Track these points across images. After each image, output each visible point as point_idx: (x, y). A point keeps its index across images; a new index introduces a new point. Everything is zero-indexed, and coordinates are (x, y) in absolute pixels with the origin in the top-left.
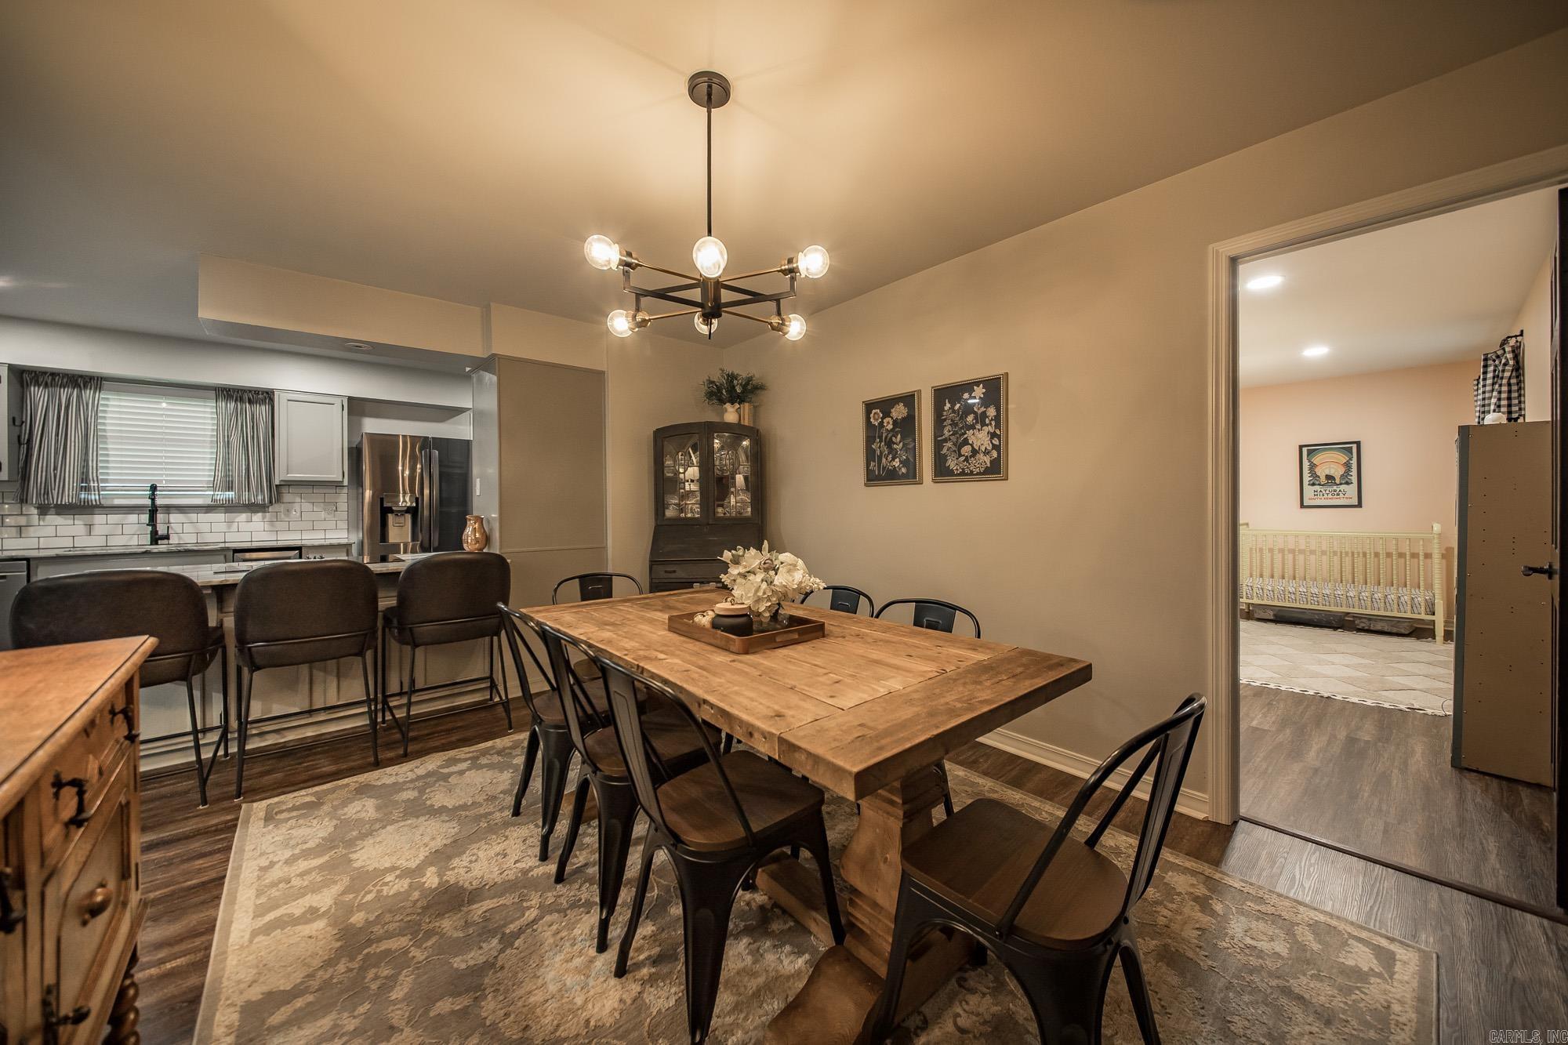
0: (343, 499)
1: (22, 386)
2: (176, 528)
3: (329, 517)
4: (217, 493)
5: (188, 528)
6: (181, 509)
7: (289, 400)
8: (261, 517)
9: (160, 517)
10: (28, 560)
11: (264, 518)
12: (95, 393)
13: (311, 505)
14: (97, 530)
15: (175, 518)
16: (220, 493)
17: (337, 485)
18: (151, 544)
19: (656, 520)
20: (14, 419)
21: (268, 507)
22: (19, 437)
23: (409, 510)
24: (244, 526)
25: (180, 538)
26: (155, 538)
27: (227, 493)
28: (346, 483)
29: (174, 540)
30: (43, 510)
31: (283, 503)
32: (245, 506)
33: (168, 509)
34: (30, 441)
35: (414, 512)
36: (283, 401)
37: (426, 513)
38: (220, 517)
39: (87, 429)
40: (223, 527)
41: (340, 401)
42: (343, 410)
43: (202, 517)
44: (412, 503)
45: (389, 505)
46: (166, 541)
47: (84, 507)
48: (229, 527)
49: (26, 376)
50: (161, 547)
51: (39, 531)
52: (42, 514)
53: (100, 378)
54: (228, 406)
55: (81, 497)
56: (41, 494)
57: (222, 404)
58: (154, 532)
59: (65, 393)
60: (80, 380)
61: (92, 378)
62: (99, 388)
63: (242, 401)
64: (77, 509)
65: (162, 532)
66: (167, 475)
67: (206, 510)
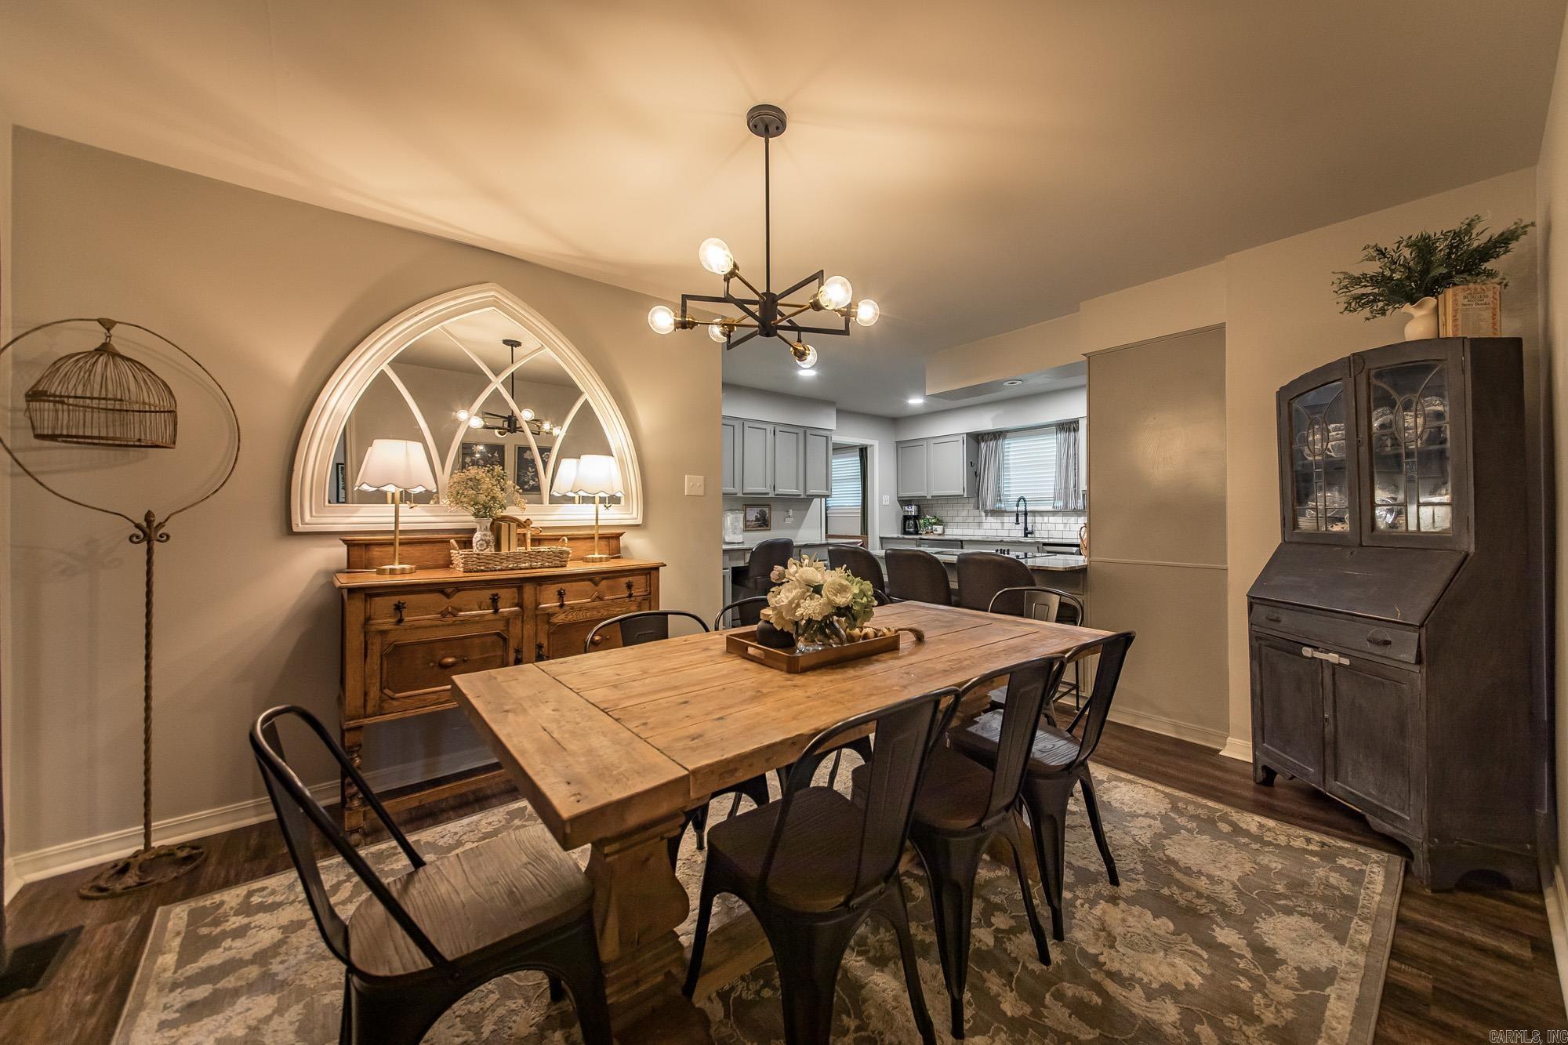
1: (978, 444)
2: (1038, 526)
4: (1056, 501)
5: (1044, 526)
6: (1041, 513)
9: (1029, 519)
10: (961, 541)
12: (1003, 441)
14: (1006, 526)
15: (1038, 519)
18: (1024, 536)
19: (1283, 534)
20: (972, 463)
22: (975, 472)
25: (1040, 532)
26: (1027, 532)
27: (1062, 501)
29: (1037, 534)
30: (986, 513)
33: (1034, 513)
34: (980, 474)
38: (1059, 519)
39: (999, 464)
40: (1060, 527)
43: (1050, 519)
46: (1032, 534)
47: (998, 512)
48: (1065, 527)
49: (976, 439)
50: (1028, 540)
51: (986, 526)
52: (986, 516)
53: (1008, 431)
54: (1062, 436)
55: (998, 505)
56: (984, 505)
57: (1059, 435)
58: (1026, 529)
59: (992, 443)
60: (997, 435)
61: (1001, 432)
62: (1005, 438)
63: (1070, 431)
64: (997, 513)
65: (1030, 529)
66: (1034, 490)
67: (1052, 514)
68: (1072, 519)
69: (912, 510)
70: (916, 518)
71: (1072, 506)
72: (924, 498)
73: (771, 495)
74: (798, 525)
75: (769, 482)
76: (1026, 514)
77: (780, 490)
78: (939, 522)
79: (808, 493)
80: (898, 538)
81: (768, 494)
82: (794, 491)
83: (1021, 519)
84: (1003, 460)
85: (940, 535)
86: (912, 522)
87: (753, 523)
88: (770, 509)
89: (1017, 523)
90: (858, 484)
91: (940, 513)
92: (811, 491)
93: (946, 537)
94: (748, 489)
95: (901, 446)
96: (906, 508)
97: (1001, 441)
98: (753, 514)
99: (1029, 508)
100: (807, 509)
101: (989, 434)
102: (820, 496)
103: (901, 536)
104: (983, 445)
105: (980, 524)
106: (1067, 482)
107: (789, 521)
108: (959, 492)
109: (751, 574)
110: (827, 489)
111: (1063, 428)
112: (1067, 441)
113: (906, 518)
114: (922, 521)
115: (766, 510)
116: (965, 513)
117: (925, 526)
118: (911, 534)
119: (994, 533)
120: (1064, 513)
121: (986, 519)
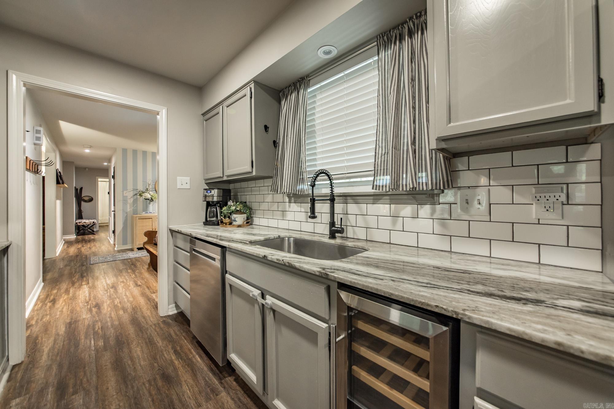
2: (352, 220)
4: (377, 178)
5: (360, 221)
6: (356, 198)
8: (429, 213)
9: (338, 207)
11: (433, 212)
12: (304, 91)
13: (507, 192)
15: (352, 208)
18: (329, 237)
21: (438, 195)
22: (275, 141)
24: (410, 224)
26: (334, 231)
29: (350, 233)
30: (290, 198)
31: (459, 188)
33: (346, 197)
34: (279, 144)
38: (383, 208)
39: (299, 125)
40: (386, 223)
43: (371, 208)
48: (394, 223)
51: (290, 216)
53: (308, 76)
58: (332, 224)
59: (293, 98)
60: (298, 84)
61: (303, 78)
62: (308, 86)
63: (401, 39)
64: (301, 198)
65: (338, 225)
66: (348, 160)
67: (374, 199)
68: (407, 210)
69: (214, 195)
71: (407, 181)
76: (332, 199)
83: (323, 208)
86: (215, 210)
89: (313, 216)
91: (250, 198)
95: (205, 120)
96: (205, 193)
99: (337, 191)
105: (283, 214)
106: (397, 135)
111: (389, 40)
112: (397, 59)
113: (208, 205)
119: (297, 226)
120: (392, 197)
121: (289, 206)
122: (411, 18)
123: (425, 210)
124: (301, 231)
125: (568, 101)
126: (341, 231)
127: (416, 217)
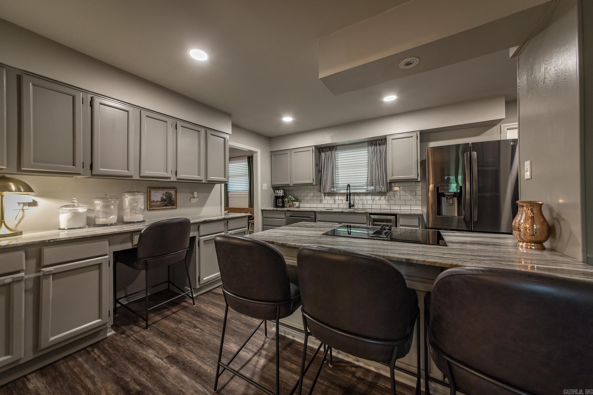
0: (419, 188)
1: (320, 153)
2: (357, 202)
3: (413, 198)
4: (368, 187)
5: (360, 202)
6: (359, 194)
7: (392, 139)
8: (384, 198)
9: (352, 197)
10: (315, 212)
12: (335, 152)
13: (404, 192)
14: (337, 202)
15: (357, 198)
16: (369, 187)
17: (415, 181)
18: (349, 208)
20: (317, 164)
21: (387, 193)
22: (319, 170)
23: (455, 195)
24: (378, 202)
25: (358, 206)
26: (351, 206)
27: (372, 187)
28: (419, 180)
29: (356, 207)
30: (325, 194)
31: (392, 191)
32: (378, 193)
33: (355, 194)
34: (321, 171)
35: (459, 195)
36: (390, 140)
37: (468, 197)
38: (369, 197)
39: (333, 165)
40: (370, 202)
41: (416, 134)
42: (417, 139)
43: (364, 197)
44: (457, 190)
45: (442, 191)
46: (353, 207)
48: (373, 202)
49: (320, 149)
50: (351, 210)
51: (325, 202)
52: (325, 196)
53: (337, 146)
54: (371, 148)
55: (333, 189)
56: (324, 189)
57: (370, 148)
58: (350, 203)
59: (328, 153)
60: (331, 148)
61: (334, 146)
62: (336, 150)
63: (376, 145)
64: (332, 194)
65: (352, 203)
66: (354, 180)
67: (365, 194)
68: (377, 198)
69: (280, 193)
70: (283, 197)
72: (288, 186)
73: (173, 179)
74: (202, 204)
75: (171, 167)
76: (350, 195)
77: (181, 176)
78: (297, 200)
79: (209, 179)
80: (273, 210)
81: (169, 178)
82: (196, 177)
84: (335, 164)
85: (297, 207)
86: (280, 200)
87: (158, 203)
88: (176, 192)
90: (247, 178)
91: (296, 194)
92: (212, 178)
93: (301, 209)
94: (145, 173)
95: (274, 155)
96: (277, 192)
97: (334, 152)
98: (157, 196)
99: (352, 191)
100: (210, 192)
101: (326, 147)
102: (220, 182)
103: (275, 209)
104: (323, 154)
105: (321, 201)
107: (193, 201)
108: (310, 181)
109: (140, 255)
110: (225, 177)
113: (277, 198)
114: (286, 199)
115: (173, 192)
116: (311, 194)
117: (288, 202)
118: (281, 207)
119: (329, 206)
120: (372, 194)
121: (324, 198)
122: (379, 140)
123: (383, 198)
124: (331, 208)
125: (413, 176)
126: (353, 206)
127: (380, 200)
